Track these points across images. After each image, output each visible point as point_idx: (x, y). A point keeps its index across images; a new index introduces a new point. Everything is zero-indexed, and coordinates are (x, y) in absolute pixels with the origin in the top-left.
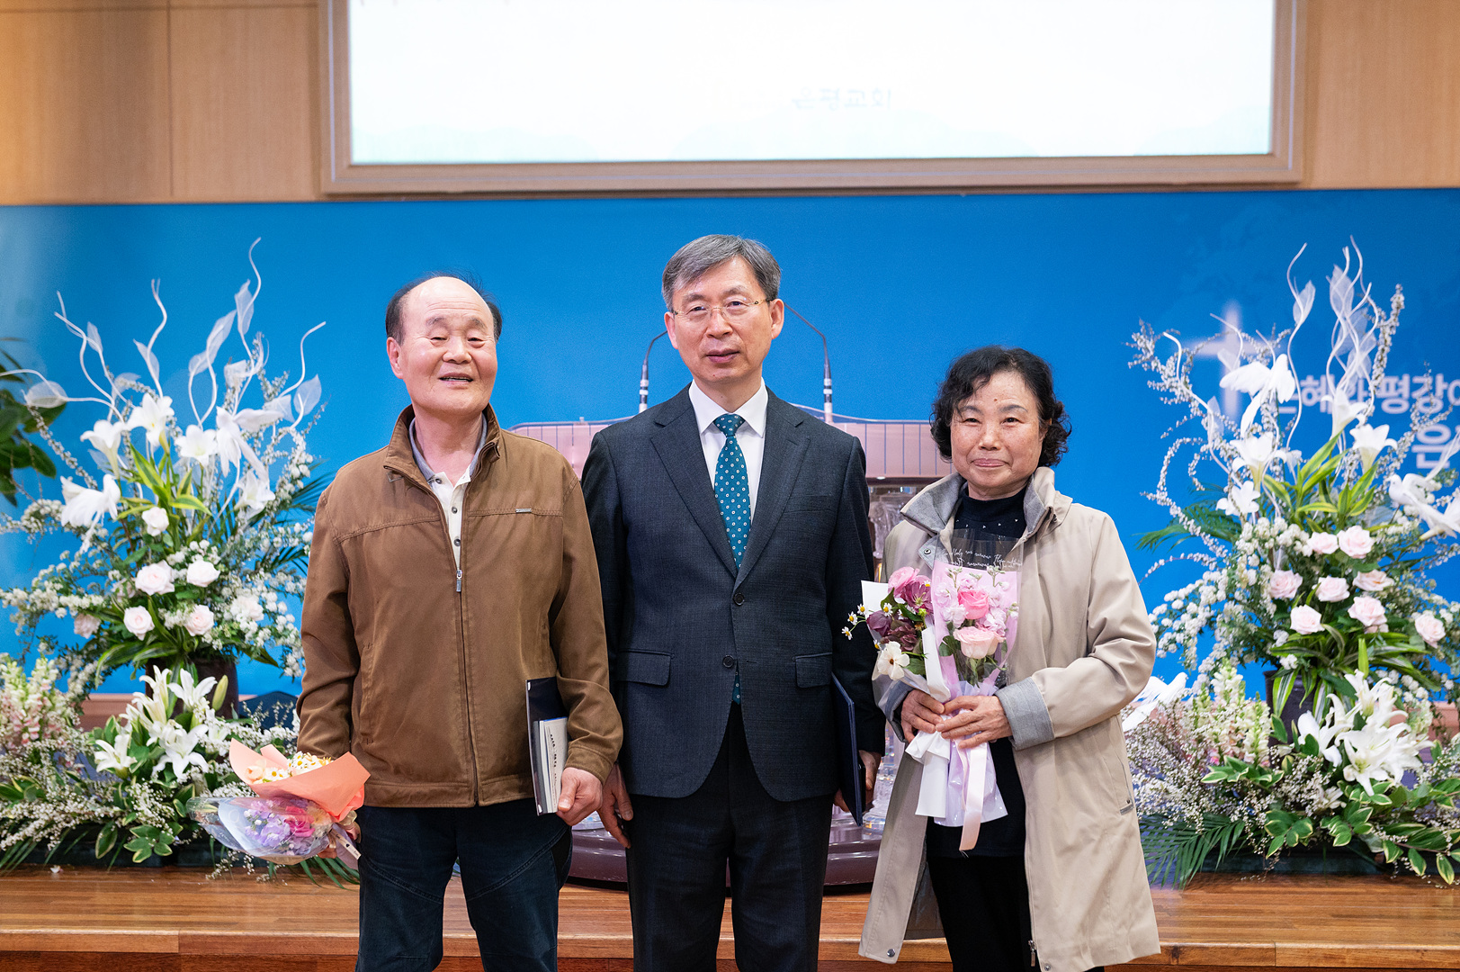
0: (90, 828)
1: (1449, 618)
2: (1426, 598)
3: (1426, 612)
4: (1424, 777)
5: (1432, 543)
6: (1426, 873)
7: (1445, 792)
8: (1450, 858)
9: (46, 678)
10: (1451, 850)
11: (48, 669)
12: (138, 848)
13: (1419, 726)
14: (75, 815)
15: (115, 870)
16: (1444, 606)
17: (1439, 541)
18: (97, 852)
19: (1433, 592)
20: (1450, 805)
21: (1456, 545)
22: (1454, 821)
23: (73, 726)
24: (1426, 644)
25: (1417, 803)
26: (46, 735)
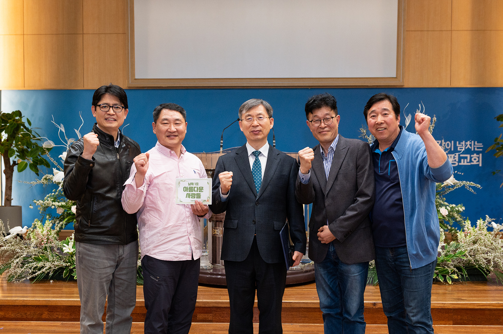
0: (62, 269)
1: (449, 209)
2: (443, 203)
3: (443, 207)
4: (443, 254)
5: (444, 187)
6: (444, 281)
7: (449, 258)
8: (450, 277)
9: (49, 226)
10: (451, 274)
11: (49, 224)
12: (76, 275)
13: (441, 239)
14: (57, 266)
15: (69, 281)
16: (448, 205)
17: (446, 187)
18: (63, 276)
19: (445, 201)
20: (450, 262)
21: (451, 188)
22: (451, 266)
23: (56, 240)
24: (443, 216)
25: (441, 261)
26: (49, 242)
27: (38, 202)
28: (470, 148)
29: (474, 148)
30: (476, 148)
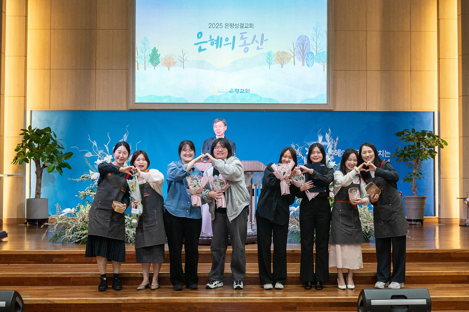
27: (81, 192)
28: (382, 155)
29: (384, 155)
30: (385, 155)
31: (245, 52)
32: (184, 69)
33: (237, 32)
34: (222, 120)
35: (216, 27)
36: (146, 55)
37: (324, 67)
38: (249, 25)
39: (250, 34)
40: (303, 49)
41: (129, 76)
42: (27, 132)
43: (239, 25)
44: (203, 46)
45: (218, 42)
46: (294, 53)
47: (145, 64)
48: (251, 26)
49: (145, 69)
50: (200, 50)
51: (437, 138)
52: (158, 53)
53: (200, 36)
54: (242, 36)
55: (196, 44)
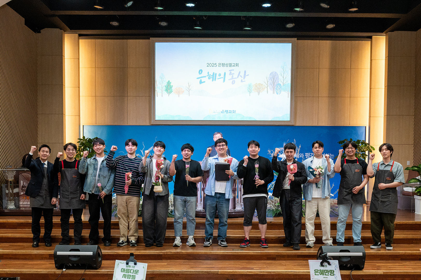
31: (233, 84)
32: (189, 96)
33: (227, 69)
34: (220, 133)
35: (212, 66)
36: (163, 86)
37: (288, 95)
38: (235, 64)
39: (236, 70)
40: (274, 81)
41: (151, 101)
42: (82, 141)
43: (229, 64)
44: (203, 80)
45: (213, 77)
46: (267, 85)
47: (162, 92)
48: (237, 65)
49: (162, 96)
50: (201, 82)
51: (368, 145)
52: (171, 84)
53: (200, 72)
54: (231, 72)
55: (198, 78)
